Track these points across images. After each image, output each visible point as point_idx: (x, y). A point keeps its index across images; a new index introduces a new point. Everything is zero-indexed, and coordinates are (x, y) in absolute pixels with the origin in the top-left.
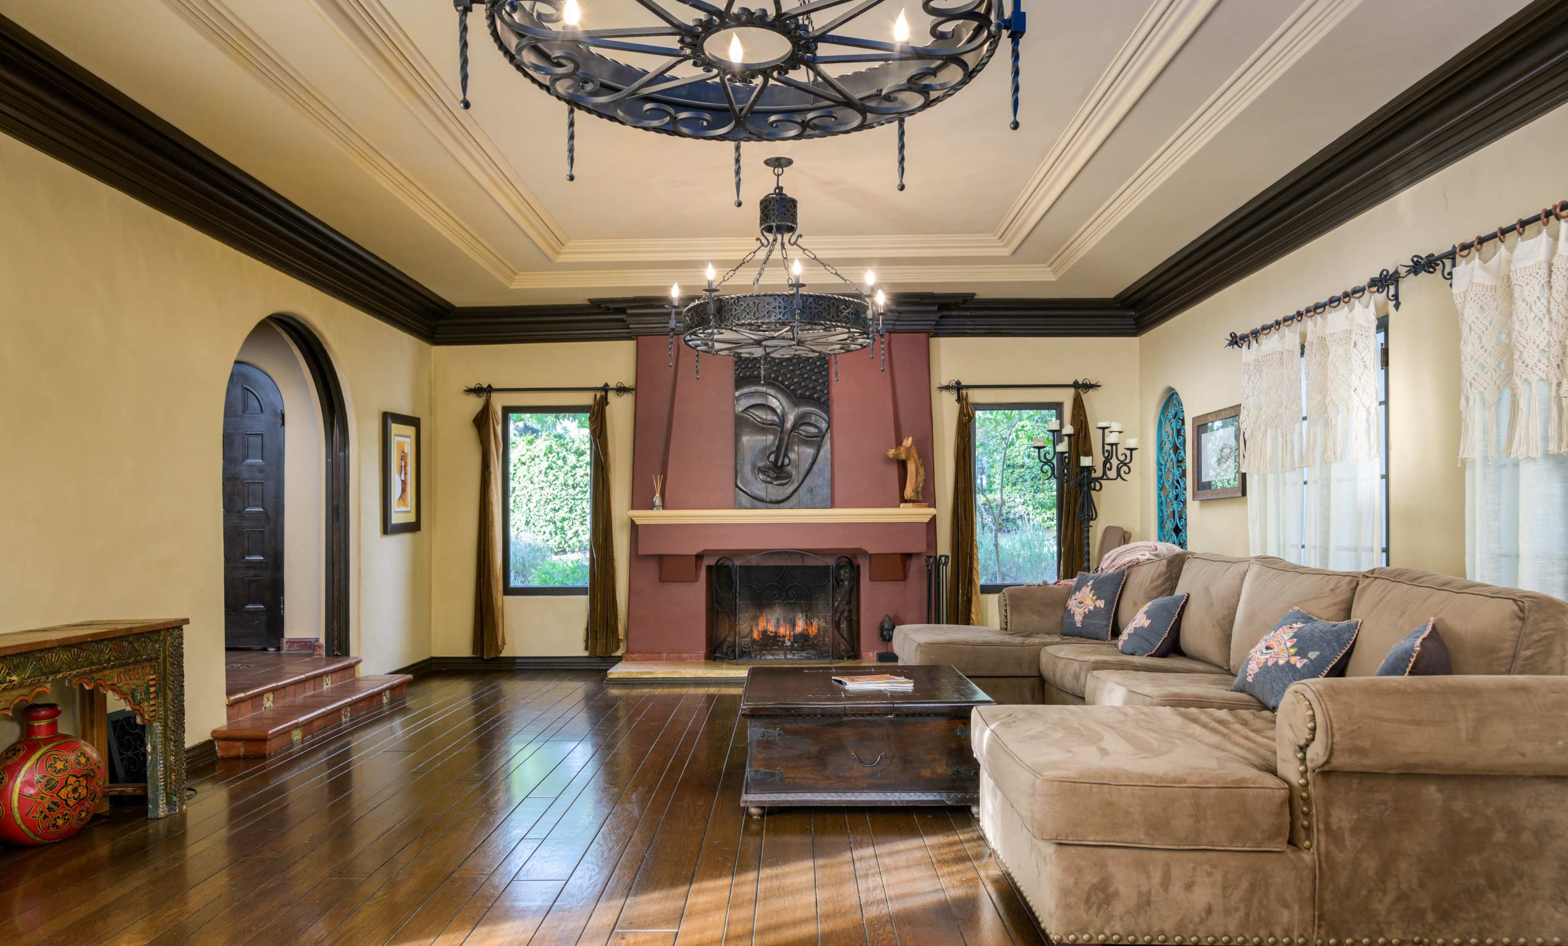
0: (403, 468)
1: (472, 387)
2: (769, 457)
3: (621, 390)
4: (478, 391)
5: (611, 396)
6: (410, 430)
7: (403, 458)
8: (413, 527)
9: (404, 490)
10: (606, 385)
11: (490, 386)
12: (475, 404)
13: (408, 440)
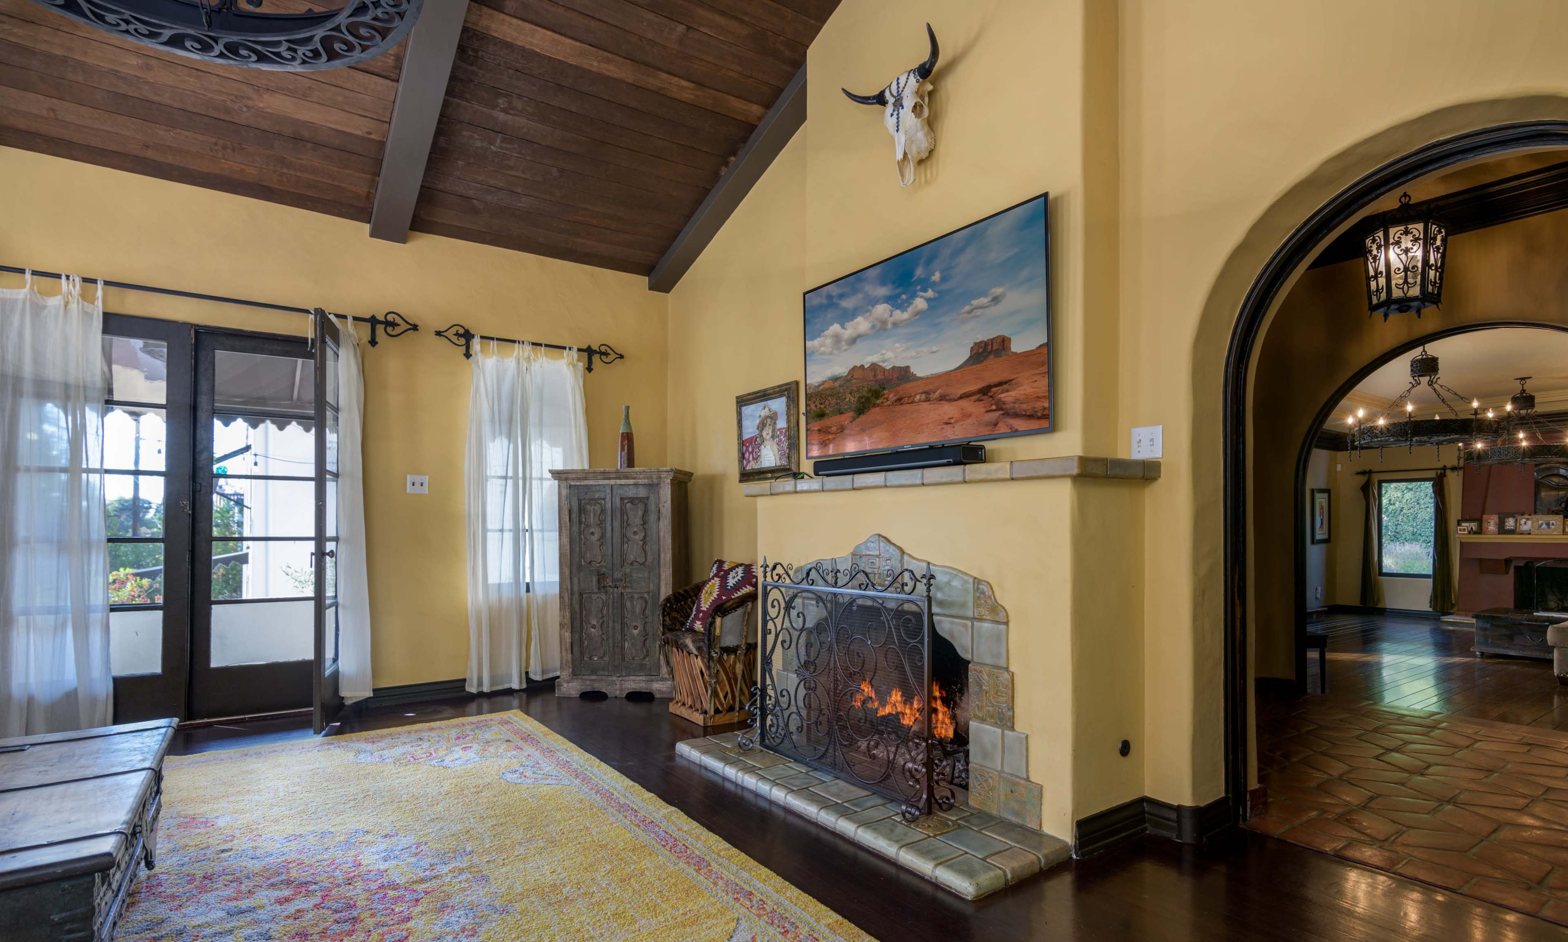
0: (1322, 514)
1: (1359, 471)
2: (1561, 505)
3: (1454, 469)
4: (1363, 473)
5: (1448, 473)
6: (1326, 495)
7: (1322, 508)
8: (1327, 541)
9: (1322, 524)
10: (1445, 466)
11: (1370, 470)
12: (1363, 479)
13: (1324, 500)
